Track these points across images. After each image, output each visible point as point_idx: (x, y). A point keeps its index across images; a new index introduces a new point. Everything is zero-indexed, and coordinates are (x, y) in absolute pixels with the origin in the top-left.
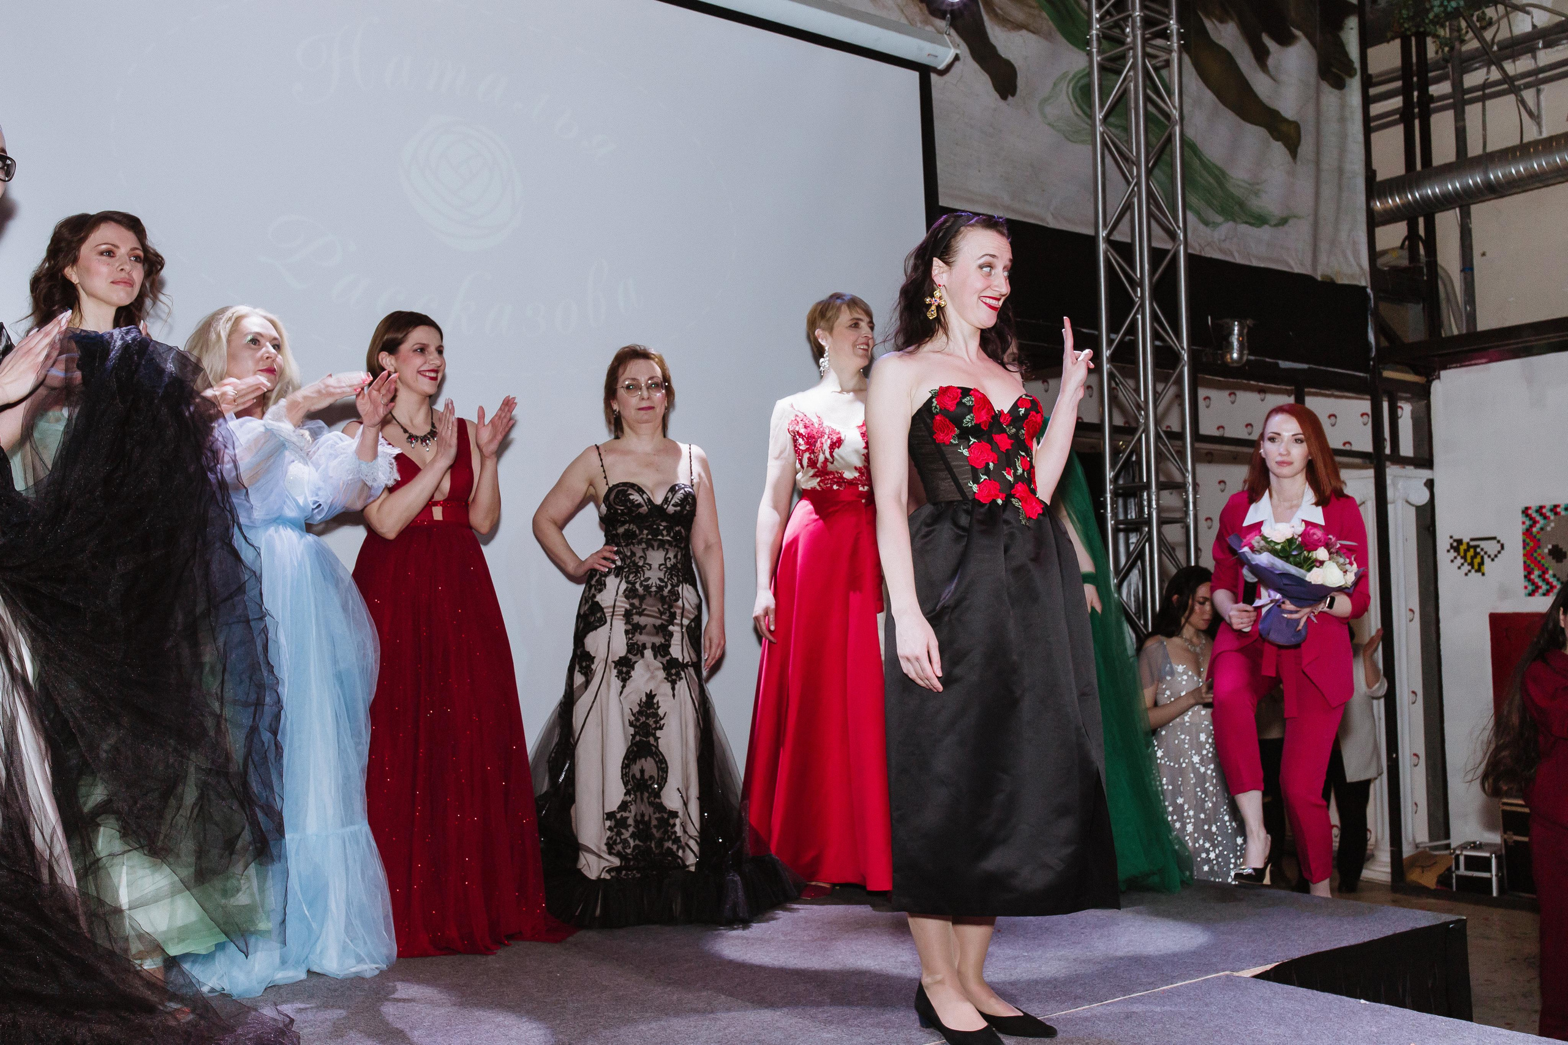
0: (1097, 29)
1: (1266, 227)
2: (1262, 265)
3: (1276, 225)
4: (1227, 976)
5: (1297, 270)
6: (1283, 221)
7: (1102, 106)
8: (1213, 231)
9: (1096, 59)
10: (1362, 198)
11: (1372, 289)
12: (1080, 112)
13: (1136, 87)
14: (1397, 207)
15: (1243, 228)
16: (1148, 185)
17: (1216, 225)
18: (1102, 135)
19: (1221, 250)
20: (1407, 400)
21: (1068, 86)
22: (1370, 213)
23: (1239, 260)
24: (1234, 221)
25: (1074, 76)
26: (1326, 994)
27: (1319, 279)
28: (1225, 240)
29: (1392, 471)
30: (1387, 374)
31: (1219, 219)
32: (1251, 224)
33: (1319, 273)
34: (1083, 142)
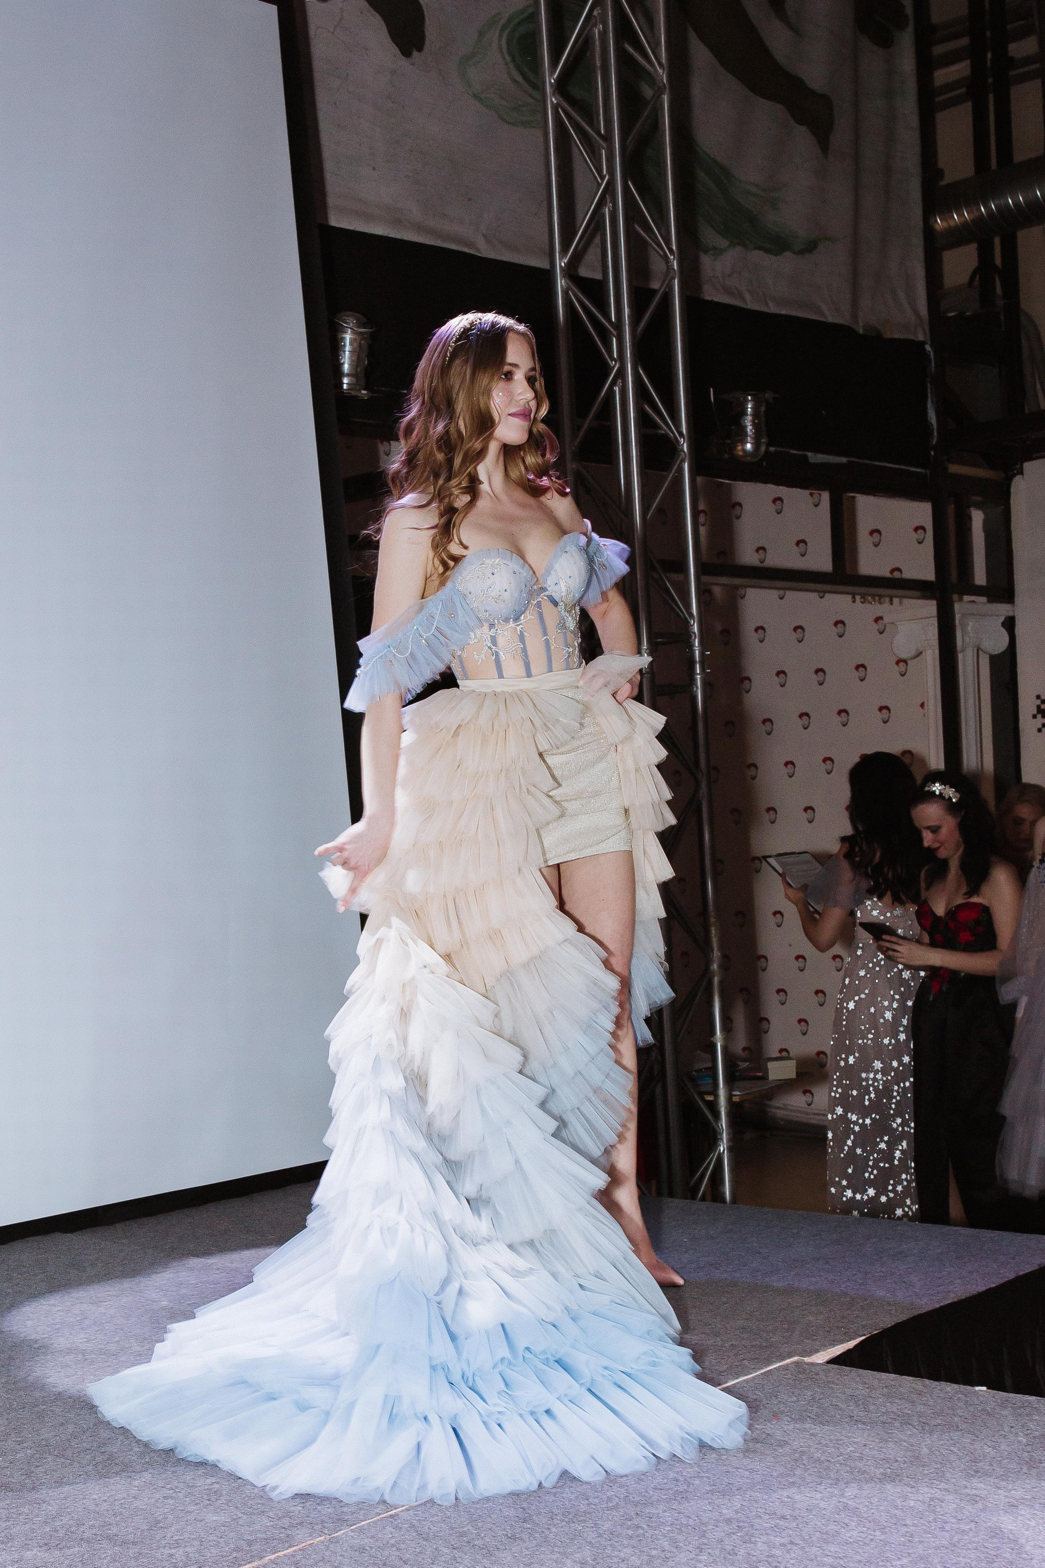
1: (788, 254)
2: (783, 312)
3: (801, 252)
4: (797, 1363)
5: (831, 318)
6: (811, 246)
7: (554, 63)
8: (715, 260)
10: (917, 212)
11: (931, 346)
12: (519, 79)
13: (604, 35)
14: (965, 225)
15: (757, 257)
16: (626, 188)
17: (718, 252)
18: (555, 108)
19: (727, 291)
20: (978, 506)
21: (500, 37)
22: (929, 232)
23: (751, 304)
24: (745, 246)
25: (509, 21)
26: (943, 1384)
27: (861, 331)
28: (729, 276)
29: (961, 607)
30: (955, 469)
31: (723, 243)
32: (767, 251)
33: (861, 324)
34: (525, 124)
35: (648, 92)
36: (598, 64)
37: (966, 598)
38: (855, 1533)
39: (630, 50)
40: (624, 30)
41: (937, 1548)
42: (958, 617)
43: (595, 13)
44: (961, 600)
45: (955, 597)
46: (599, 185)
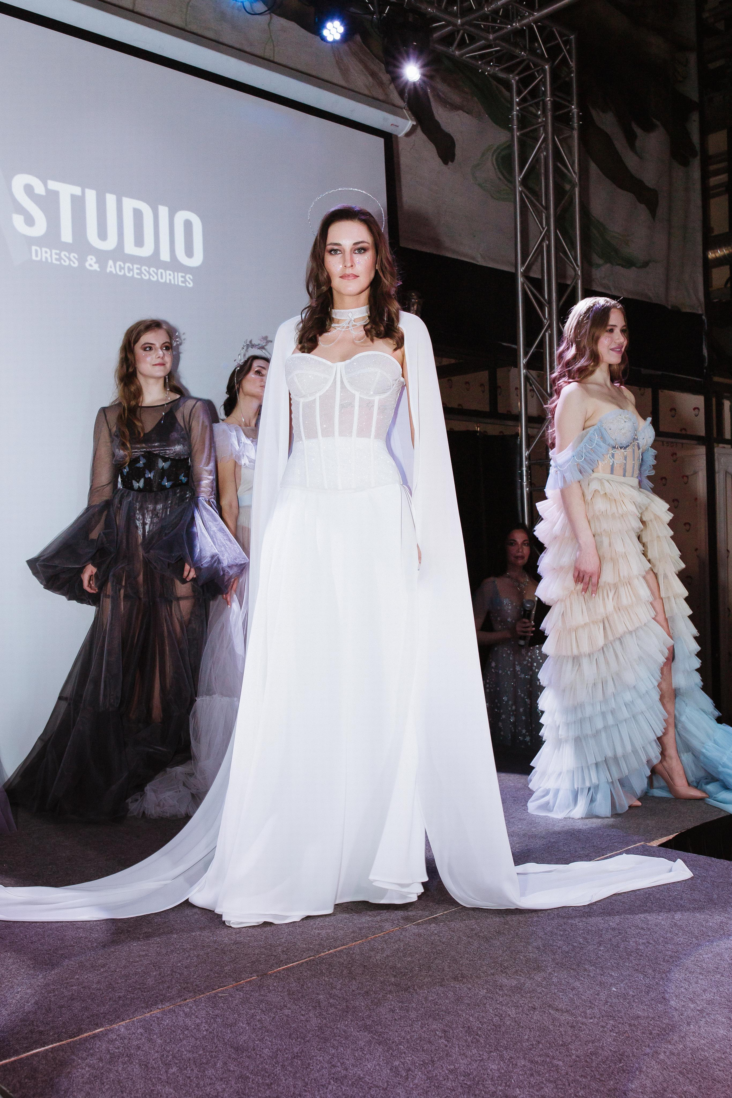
0: (517, 111)
1: (634, 268)
3: (640, 267)
4: (643, 846)
5: (655, 300)
6: (646, 264)
7: (521, 170)
8: (598, 270)
9: (517, 134)
10: (700, 249)
11: (706, 316)
12: (501, 177)
13: (546, 158)
15: (618, 269)
16: (556, 234)
17: (599, 266)
18: (521, 192)
19: (602, 286)
21: (493, 156)
22: (705, 260)
23: (614, 292)
24: (612, 263)
25: (498, 148)
27: (670, 308)
28: (604, 278)
29: (719, 450)
30: (716, 379)
31: (601, 262)
32: (623, 266)
33: (670, 303)
34: (505, 199)
35: (568, 187)
36: (543, 171)
37: (721, 445)
38: (682, 939)
39: (559, 164)
40: (557, 156)
41: (726, 949)
42: (716, 454)
43: (542, 146)
44: (718, 446)
45: (715, 445)
46: (541, 233)
